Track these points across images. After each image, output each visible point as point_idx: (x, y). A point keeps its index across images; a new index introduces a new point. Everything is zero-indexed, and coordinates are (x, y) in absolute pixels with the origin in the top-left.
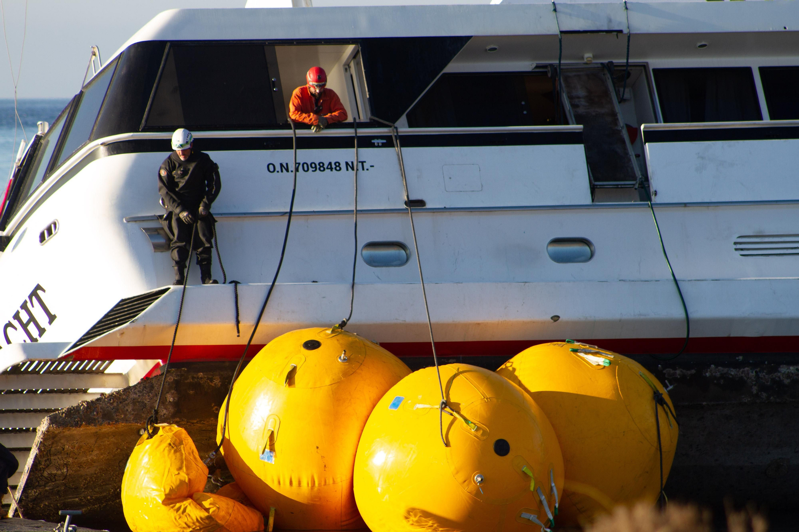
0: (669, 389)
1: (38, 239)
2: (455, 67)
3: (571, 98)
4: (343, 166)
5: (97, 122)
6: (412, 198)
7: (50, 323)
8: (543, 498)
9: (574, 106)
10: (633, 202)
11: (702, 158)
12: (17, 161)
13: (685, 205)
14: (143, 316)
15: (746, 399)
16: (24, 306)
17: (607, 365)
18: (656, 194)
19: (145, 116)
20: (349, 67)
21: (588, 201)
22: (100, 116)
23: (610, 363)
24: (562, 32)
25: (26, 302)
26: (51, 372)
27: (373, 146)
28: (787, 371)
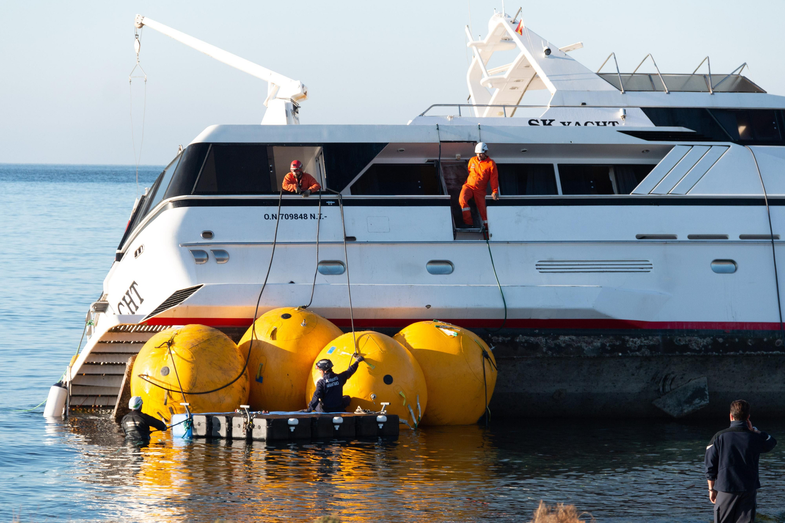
0: (492, 348)
1: (134, 255)
2: (378, 160)
3: (446, 179)
4: (309, 216)
5: (168, 189)
6: (348, 235)
7: (141, 303)
8: (411, 411)
9: (448, 184)
10: (480, 240)
11: (519, 215)
12: (133, 210)
13: (508, 242)
14: (187, 301)
15: (539, 355)
16: (127, 293)
17: (456, 336)
18: (491, 236)
19: (195, 186)
20: (319, 159)
21: (452, 239)
22: (170, 185)
23: (457, 335)
24: (441, 142)
25: (128, 291)
26: (137, 332)
27: (327, 205)
28: (564, 339)
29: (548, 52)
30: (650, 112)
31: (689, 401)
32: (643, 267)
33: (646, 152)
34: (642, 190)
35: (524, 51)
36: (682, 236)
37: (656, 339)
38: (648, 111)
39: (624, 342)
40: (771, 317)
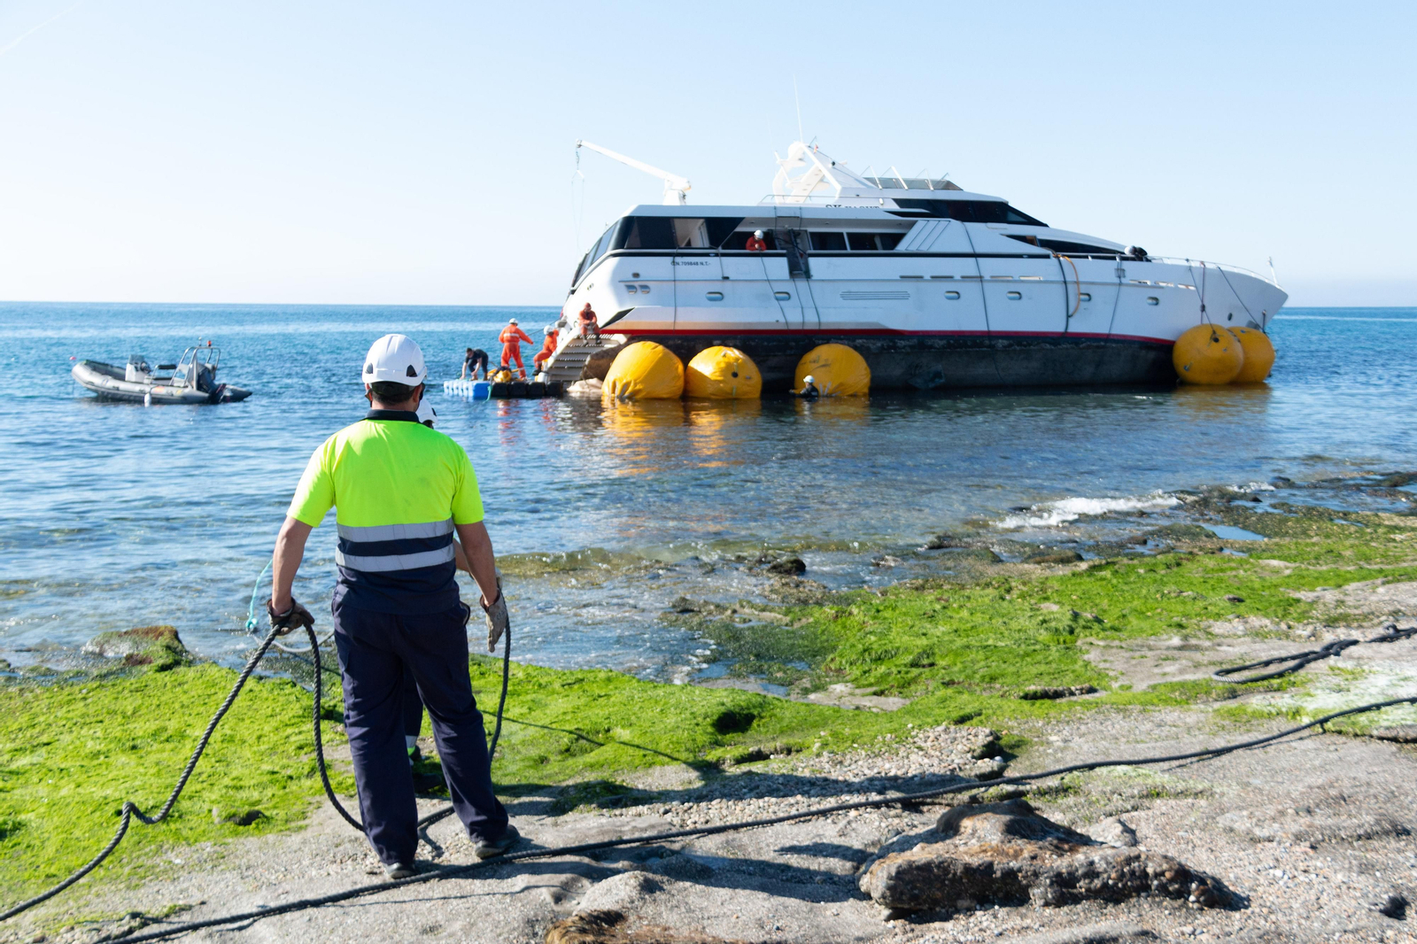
2: (739, 229)
3: (780, 240)
4: (699, 264)
5: (609, 246)
6: (725, 276)
10: (806, 279)
13: (822, 280)
14: (625, 318)
18: (812, 277)
19: (627, 244)
20: (702, 227)
21: (789, 278)
22: (611, 243)
24: (777, 217)
27: (710, 256)
29: (834, 164)
30: (898, 201)
31: (932, 380)
32: (904, 296)
33: (899, 224)
34: (902, 247)
35: (818, 164)
36: (927, 277)
37: (914, 341)
38: (896, 201)
39: (895, 343)
40: (983, 328)
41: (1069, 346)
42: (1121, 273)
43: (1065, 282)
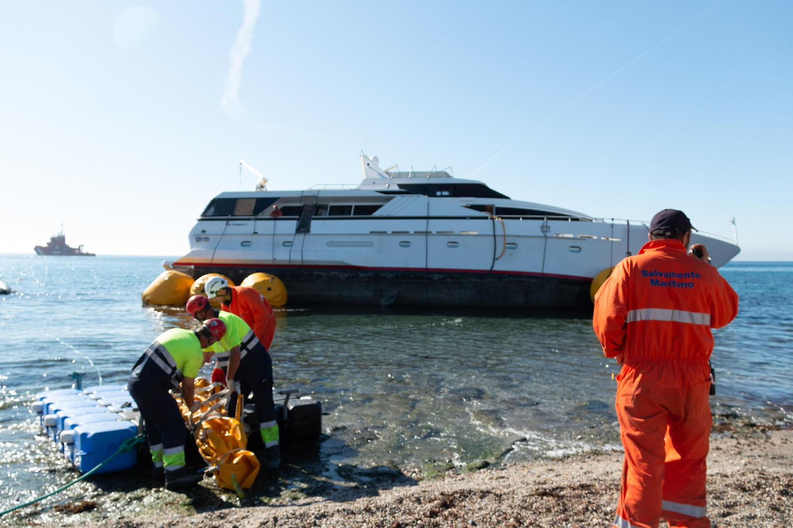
6: (255, 232)
13: (317, 234)
15: (321, 279)
18: (310, 232)
20: (253, 204)
21: (294, 233)
27: (250, 220)
28: (333, 273)
30: (400, 185)
32: (370, 244)
34: (377, 214)
36: (389, 232)
37: (371, 274)
39: (358, 275)
40: (422, 265)
41: (493, 280)
42: (545, 229)
43: (495, 236)
